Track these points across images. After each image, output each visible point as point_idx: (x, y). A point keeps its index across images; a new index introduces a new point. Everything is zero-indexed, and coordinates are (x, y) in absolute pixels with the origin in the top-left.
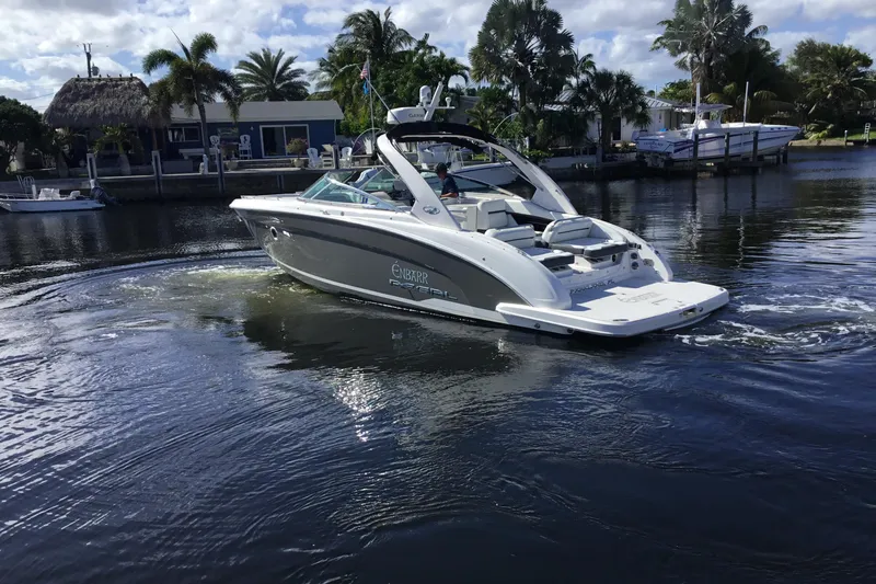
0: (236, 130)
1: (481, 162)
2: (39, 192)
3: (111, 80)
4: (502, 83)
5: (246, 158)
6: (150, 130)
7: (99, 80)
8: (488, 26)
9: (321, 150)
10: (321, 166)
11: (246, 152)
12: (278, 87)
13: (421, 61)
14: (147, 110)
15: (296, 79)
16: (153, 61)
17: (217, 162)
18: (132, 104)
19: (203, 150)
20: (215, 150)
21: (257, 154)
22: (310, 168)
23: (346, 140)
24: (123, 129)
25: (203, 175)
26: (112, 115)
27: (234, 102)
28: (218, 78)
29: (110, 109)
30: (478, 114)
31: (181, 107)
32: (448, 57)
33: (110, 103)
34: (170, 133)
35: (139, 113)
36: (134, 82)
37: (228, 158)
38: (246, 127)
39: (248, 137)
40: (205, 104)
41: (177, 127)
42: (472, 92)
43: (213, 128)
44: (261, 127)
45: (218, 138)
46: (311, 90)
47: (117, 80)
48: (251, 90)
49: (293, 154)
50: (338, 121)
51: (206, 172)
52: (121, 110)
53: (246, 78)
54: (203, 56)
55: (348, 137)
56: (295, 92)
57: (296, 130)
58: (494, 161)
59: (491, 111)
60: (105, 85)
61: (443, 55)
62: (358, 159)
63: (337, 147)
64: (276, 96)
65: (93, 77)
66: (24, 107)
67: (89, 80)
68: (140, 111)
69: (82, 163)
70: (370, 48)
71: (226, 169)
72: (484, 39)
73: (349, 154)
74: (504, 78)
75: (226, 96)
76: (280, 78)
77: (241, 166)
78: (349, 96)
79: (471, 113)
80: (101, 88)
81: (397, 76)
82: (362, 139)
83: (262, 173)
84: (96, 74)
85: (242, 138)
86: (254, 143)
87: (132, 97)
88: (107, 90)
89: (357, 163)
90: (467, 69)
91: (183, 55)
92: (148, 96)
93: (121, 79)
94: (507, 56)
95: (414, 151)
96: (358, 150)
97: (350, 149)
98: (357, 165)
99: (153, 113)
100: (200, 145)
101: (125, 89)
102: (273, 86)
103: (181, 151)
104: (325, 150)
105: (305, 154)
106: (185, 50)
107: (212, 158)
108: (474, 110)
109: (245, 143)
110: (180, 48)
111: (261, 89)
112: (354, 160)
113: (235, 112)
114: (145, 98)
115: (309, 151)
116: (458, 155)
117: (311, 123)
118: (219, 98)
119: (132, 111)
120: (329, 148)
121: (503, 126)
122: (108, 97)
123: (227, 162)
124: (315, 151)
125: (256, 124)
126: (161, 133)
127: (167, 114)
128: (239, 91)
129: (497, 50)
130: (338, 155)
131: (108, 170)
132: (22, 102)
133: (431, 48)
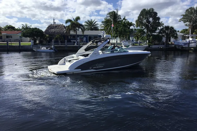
0: (83, 37)
1: (137, 45)
2: (42, 48)
4: (143, 28)
6: (65, 36)
7: (56, 25)
8: (140, 15)
11: (84, 41)
13: (124, 22)
14: (65, 31)
15: (96, 26)
16: (67, 21)
17: (78, 43)
18: (62, 30)
19: (76, 40)
20: (78, 41)
21: (87, 42)
22: (97, 45)
24: (60, 35)
25: (75, 46)
27: (83, 30)
28: (80, 26)
29: (58, 31)
31: (72, 31)
32: (130, 22)
33: (58, 30)
34: (69, 37)
36: (63, 26)
37: (81, 42)
38: (85, 36)
39: (85, 38)
40: (77, 31)
41: (71, 35)
42: (135, 30)
43: (78, 36)
45: (79, 38)
46: (99, 28)
48: (87, 28)
51: (76, 45)
52: (60, 31)
53: (86, 25)
54: (77, 21)
56: (96, 29)
57: (96, 37)
58: (139, 45)
59: (140, 34)
60: (57, 26)
64: (92, 29)
65: (54, 24)
66: (40, 30)
67: (54, 25)
68: (63, 32)
69: (51, 42)
70: (113, 19)
71: (80, 45)
72: (139, 18)
74: (143, 27)
75: (82, 29)
76: (93, 26)
77: (83, 44)
79: (135, 34)
80: (56, 27)
81: (119, 26)
84: (55, 24)
85: (84, 38)
86: (87, 39)
90: (134, 24)
91: (73, 20)
93: (60, 25)
94: (144, 22)
95: (121, 42)
98: (108, 45)
99: (66, 32)
101: (61, 27)
102: (91, 27)
103: (71, 40)
106: (74, 19)
107: (77, 42)
108: (136, 34)
109: (85, 39)
110: (73, 19)
111: (89, 28)
113: (83, 33)
114: (65, 29)
116: (131, 44)
117: (99, 36)
118: (80, 30)
121: (142, 37)
123: (80, 43)
125: (87, 35)
126: (68, 37)
127: (69, 33)
128: (84, 28)
129: (142, 20)
131: (56, 44)
132: (40, 29)
133: (126, 20)
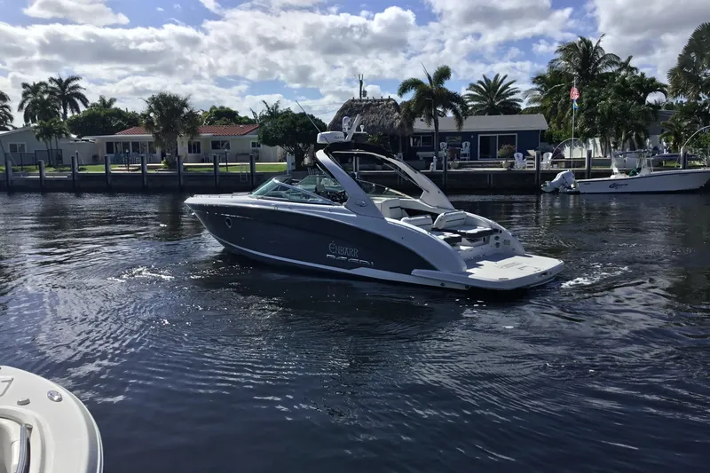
0: (460, 138)
1: (673, 168)
2: (320, 181)
3: (375, 101)
4: (700, 99)
5: (465, 160)
6: (398, 138)
7: (367, 101)
8: (688, 50)
9: (526, 154)
10: (524, 168)
11: (465, 155)
12: (497, 104)
13: (623, 80)
14: (398, 122)
15: (511, 97)
16: (405, 88)
17: (443, 162)
18: (387, 118)
19: (433, 153)
20: (443, 153)
21: (473, 157)
22: (515, 169)
23: (548, 146)
24: (379, 136)
25: (432, 172)
26: (373, 126)
27: (459, 118)
28: (450, 99)
29: (373, 122)
30: (672, 125)
31: (422, 120)
32: (648, 76)
33: (373, 117)
34: (411, 139)
35: (392, 125)
36: (391, 102)
37: (452, 160)
38: (467, 136)
39: (468, 143)
40: (439, 118)
41: (417, 135)
42: (670, 106)
43: (443, 136)
44: (479, 136)
45: (446, 144)
46: (523, 106)
47: (379, 101)
48: (475, 107)
49: (503, 157)
50: (543, 131)
51: (435, 170)
52: (380, 122)
53: (473, 97)
54: (442, 83)
55: (550, 144)
56: (511, 108)
57: (507, 138)
58: (684, 168)
59: (685, 123)
60: (370, 105)
61: (643, 75)
62: (556, 163)
63: (540, 152)
64: (493, 111)
65: (363, 98)
66: (317, 120)
67: (360, 101)
68: (393, 122)
69: (350, 161)
70: (578, 70)
71: (450, 168)
72: (684, 60)
73: (550, 158)
74: (701, 95)
75: (455, 112)
76: (499, 96)
77: (461, 166)
78: (554, 111)
79: (667, 126)
80: (367, 107)
81: (599, 93)
82: (562, 147)
83: (477, 172)
84: (365, 96)
85: (464, 144)
86: (473, 148)
87: (388, 114)
88: (372, 108)
89: (555, 166)
90: (666, 86)
91: (427, 82)
92: (399, 112)
93: (382, 100)
94: (705, 75)
95: (608, 157)
96: (558, 155)
97: (551, 154)
98: (555, 168)
99: (401, 125)
100: (431, 149)
101: (384, 107)
102: (492, 102)
103: (419, 153)
104: (529, 155)
105: (513, 158)
106: (429, 78)
107: (439, 160)
108: (669, 122)
109: (466, 148)
110: (427, 77)
111: (483, 106)
112: (553, 163)
113: (460, 123)
114: (397, 114)
115: (515, 155)
116: (649, 161)
117: (520, 133)
118: (450, 114)
119: (387, 123)
120: (532, 153)
121: (697, 136)
122: (372, 113)
123: (450, 163)
124: (521, 155)
125: (476, 134)
126: (406, 139)
127: (410, 124)
128: (465, 107)
129: (695, 70)
130: (539, 159)
131: (366, 166)
132: (316, 117)
133: (632, 69)
